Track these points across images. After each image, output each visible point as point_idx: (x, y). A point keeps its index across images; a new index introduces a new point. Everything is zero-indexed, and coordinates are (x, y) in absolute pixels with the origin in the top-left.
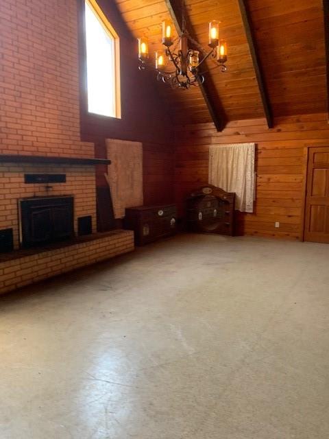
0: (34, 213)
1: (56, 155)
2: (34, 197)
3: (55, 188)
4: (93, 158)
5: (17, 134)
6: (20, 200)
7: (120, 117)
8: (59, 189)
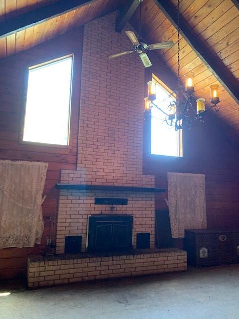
0: (98, 226)
1: (121, 185)
2: (101, 214)
3: (118, 209)
4: (154, 187)
5: (92, 171)
6: (89, 216)
7: (181, 156)
8: (121, 210)
